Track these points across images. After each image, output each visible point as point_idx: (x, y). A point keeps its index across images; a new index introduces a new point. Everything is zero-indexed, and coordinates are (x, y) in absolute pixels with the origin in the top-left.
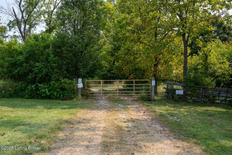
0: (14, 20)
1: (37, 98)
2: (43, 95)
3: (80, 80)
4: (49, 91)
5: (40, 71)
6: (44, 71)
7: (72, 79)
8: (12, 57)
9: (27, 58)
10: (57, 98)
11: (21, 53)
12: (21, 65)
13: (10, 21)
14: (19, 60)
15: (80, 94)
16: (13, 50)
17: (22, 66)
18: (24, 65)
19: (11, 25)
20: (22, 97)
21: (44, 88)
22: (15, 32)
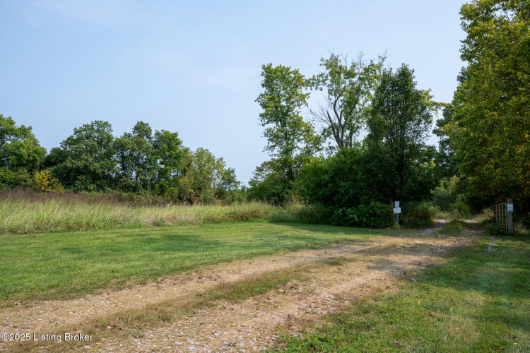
0: (330, 127)
1: (345, 225)
2: (351, 222)
3: (397, 203)
4: (358, 217)
5: (347, 192)
6: (352, 192)
7: (388, 203)
8: (318, 177)
9: (332, 178)
10: (367, 226)
11: (326, 172)
12: (326, 185)
13: (325, 130)
14: (324, 179)
15: (398, 221)
16: (318, 169)
17: (327, 187)
18: (330, 185)
19: (326, 133)
20: (329, 223)
21: (352, 213)
22: (330, 143)
